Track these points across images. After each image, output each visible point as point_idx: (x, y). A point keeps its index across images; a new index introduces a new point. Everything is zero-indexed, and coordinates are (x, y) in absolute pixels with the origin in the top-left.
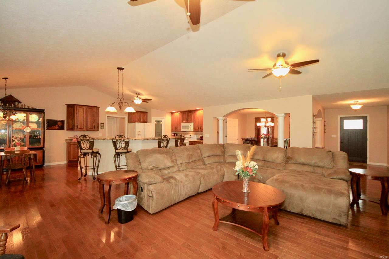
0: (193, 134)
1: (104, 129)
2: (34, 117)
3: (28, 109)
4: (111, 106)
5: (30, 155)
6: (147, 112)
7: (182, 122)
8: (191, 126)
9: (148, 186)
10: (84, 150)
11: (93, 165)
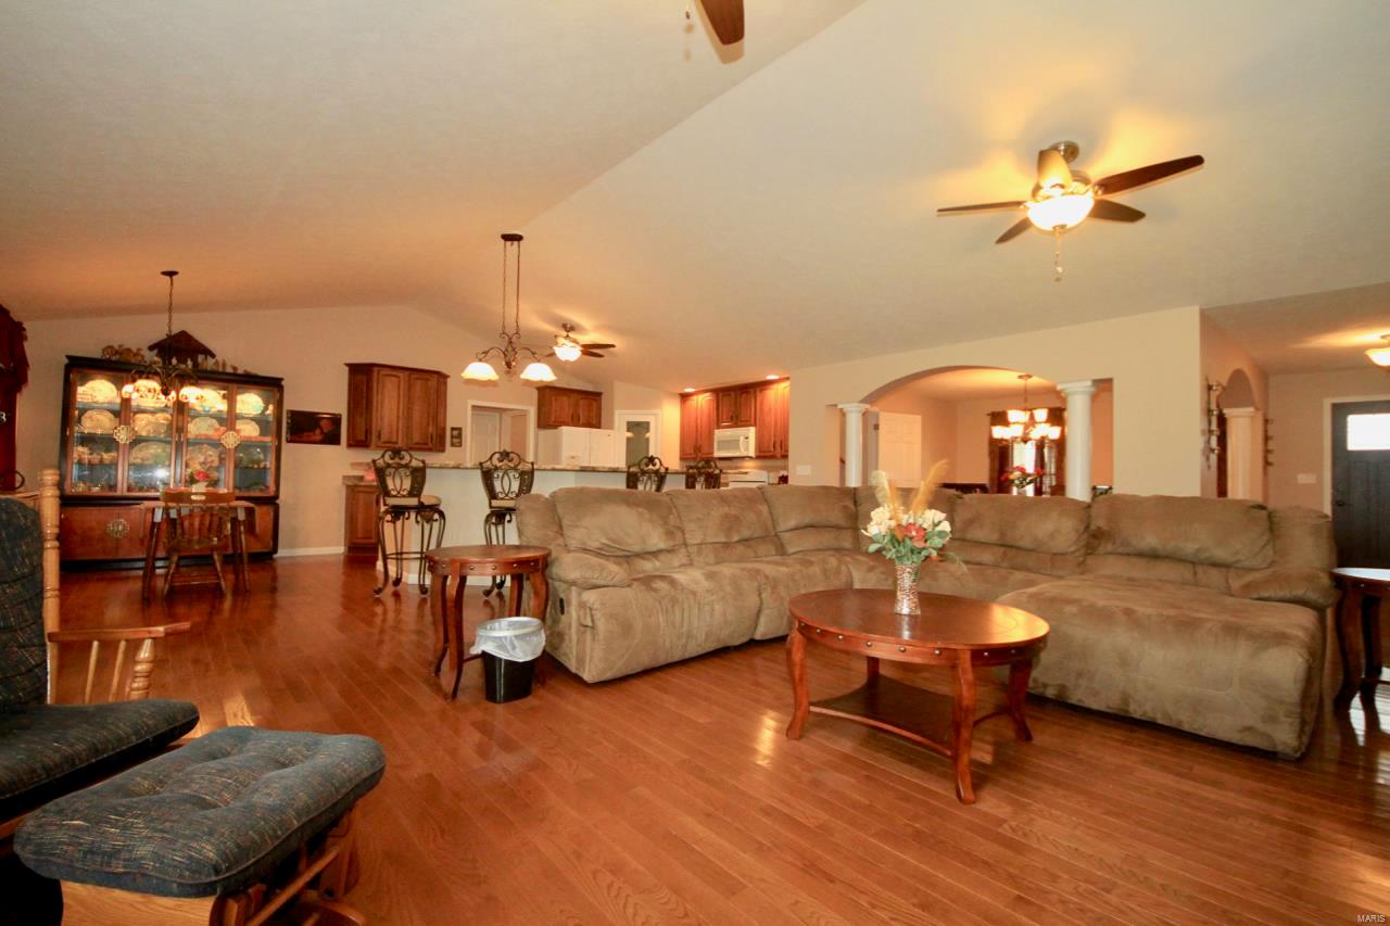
0: (754, 468)
1: (460, 446)
2: (251, 402)
3: (235, 374)
4: (480, 360)
5: (235, 509)
6: (599, 395)
7: (719, 427)
8: (746, 440)
9: (580, 595)
10: (395, 496)
11: (419, 550)
